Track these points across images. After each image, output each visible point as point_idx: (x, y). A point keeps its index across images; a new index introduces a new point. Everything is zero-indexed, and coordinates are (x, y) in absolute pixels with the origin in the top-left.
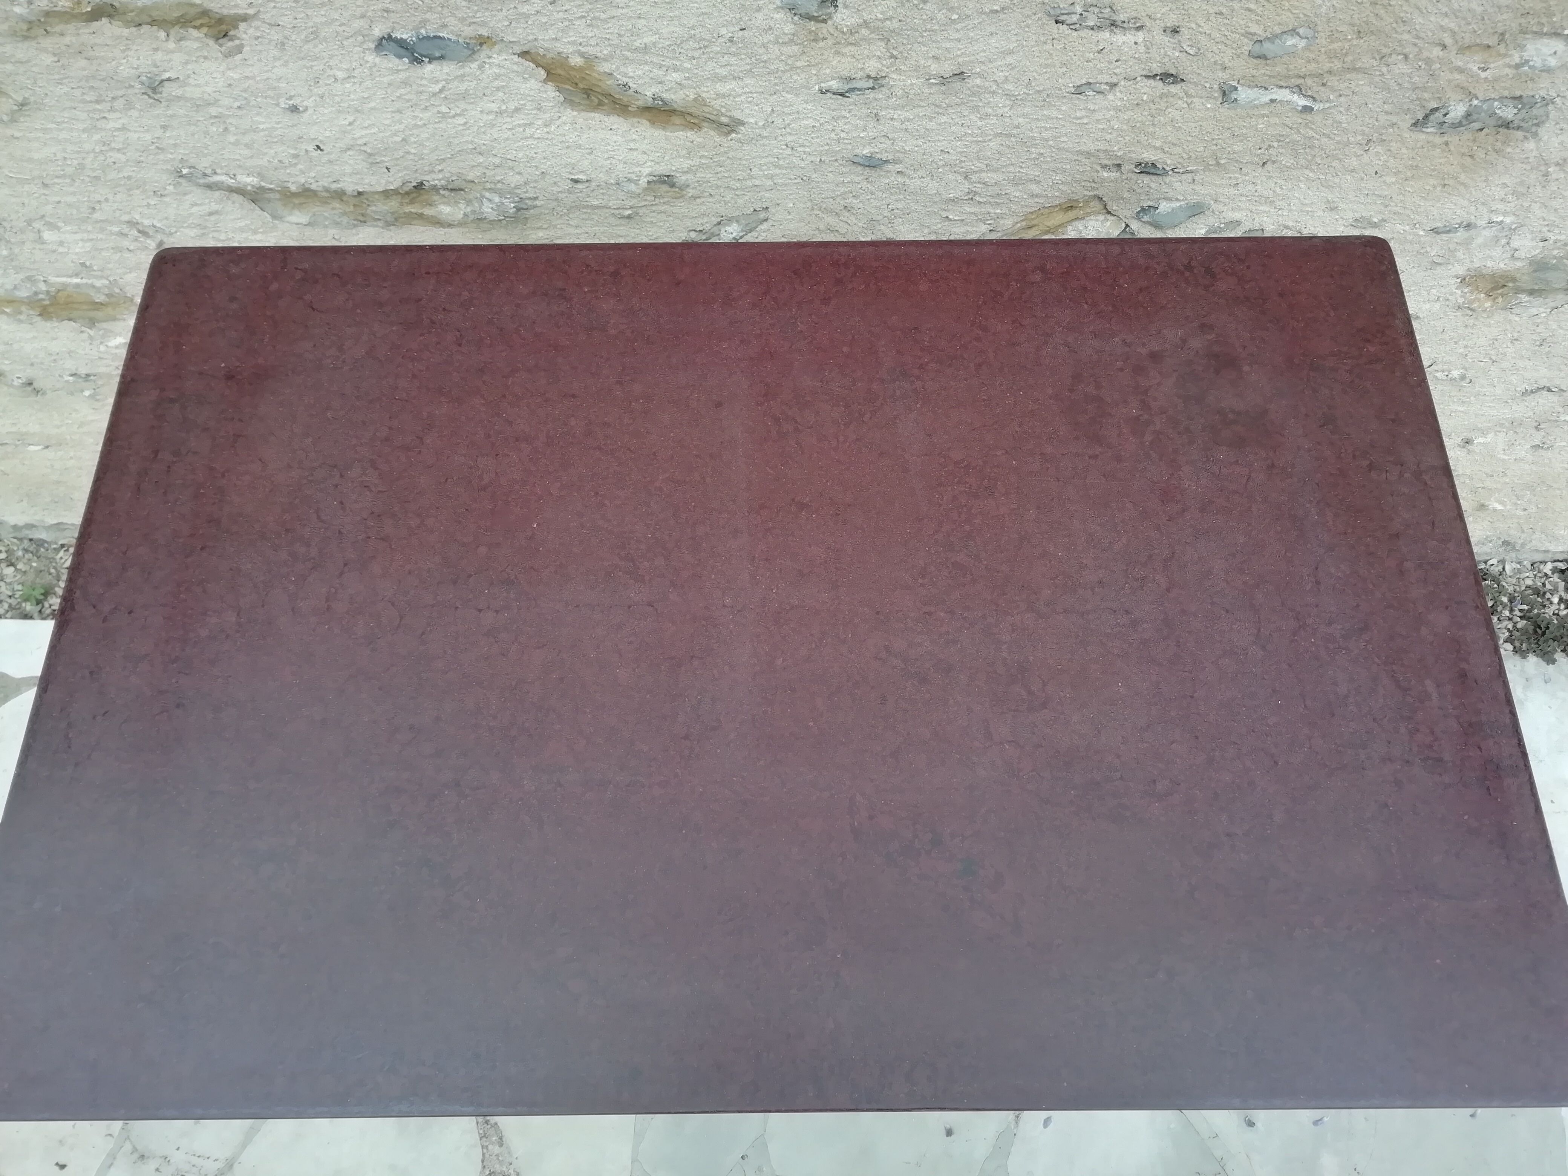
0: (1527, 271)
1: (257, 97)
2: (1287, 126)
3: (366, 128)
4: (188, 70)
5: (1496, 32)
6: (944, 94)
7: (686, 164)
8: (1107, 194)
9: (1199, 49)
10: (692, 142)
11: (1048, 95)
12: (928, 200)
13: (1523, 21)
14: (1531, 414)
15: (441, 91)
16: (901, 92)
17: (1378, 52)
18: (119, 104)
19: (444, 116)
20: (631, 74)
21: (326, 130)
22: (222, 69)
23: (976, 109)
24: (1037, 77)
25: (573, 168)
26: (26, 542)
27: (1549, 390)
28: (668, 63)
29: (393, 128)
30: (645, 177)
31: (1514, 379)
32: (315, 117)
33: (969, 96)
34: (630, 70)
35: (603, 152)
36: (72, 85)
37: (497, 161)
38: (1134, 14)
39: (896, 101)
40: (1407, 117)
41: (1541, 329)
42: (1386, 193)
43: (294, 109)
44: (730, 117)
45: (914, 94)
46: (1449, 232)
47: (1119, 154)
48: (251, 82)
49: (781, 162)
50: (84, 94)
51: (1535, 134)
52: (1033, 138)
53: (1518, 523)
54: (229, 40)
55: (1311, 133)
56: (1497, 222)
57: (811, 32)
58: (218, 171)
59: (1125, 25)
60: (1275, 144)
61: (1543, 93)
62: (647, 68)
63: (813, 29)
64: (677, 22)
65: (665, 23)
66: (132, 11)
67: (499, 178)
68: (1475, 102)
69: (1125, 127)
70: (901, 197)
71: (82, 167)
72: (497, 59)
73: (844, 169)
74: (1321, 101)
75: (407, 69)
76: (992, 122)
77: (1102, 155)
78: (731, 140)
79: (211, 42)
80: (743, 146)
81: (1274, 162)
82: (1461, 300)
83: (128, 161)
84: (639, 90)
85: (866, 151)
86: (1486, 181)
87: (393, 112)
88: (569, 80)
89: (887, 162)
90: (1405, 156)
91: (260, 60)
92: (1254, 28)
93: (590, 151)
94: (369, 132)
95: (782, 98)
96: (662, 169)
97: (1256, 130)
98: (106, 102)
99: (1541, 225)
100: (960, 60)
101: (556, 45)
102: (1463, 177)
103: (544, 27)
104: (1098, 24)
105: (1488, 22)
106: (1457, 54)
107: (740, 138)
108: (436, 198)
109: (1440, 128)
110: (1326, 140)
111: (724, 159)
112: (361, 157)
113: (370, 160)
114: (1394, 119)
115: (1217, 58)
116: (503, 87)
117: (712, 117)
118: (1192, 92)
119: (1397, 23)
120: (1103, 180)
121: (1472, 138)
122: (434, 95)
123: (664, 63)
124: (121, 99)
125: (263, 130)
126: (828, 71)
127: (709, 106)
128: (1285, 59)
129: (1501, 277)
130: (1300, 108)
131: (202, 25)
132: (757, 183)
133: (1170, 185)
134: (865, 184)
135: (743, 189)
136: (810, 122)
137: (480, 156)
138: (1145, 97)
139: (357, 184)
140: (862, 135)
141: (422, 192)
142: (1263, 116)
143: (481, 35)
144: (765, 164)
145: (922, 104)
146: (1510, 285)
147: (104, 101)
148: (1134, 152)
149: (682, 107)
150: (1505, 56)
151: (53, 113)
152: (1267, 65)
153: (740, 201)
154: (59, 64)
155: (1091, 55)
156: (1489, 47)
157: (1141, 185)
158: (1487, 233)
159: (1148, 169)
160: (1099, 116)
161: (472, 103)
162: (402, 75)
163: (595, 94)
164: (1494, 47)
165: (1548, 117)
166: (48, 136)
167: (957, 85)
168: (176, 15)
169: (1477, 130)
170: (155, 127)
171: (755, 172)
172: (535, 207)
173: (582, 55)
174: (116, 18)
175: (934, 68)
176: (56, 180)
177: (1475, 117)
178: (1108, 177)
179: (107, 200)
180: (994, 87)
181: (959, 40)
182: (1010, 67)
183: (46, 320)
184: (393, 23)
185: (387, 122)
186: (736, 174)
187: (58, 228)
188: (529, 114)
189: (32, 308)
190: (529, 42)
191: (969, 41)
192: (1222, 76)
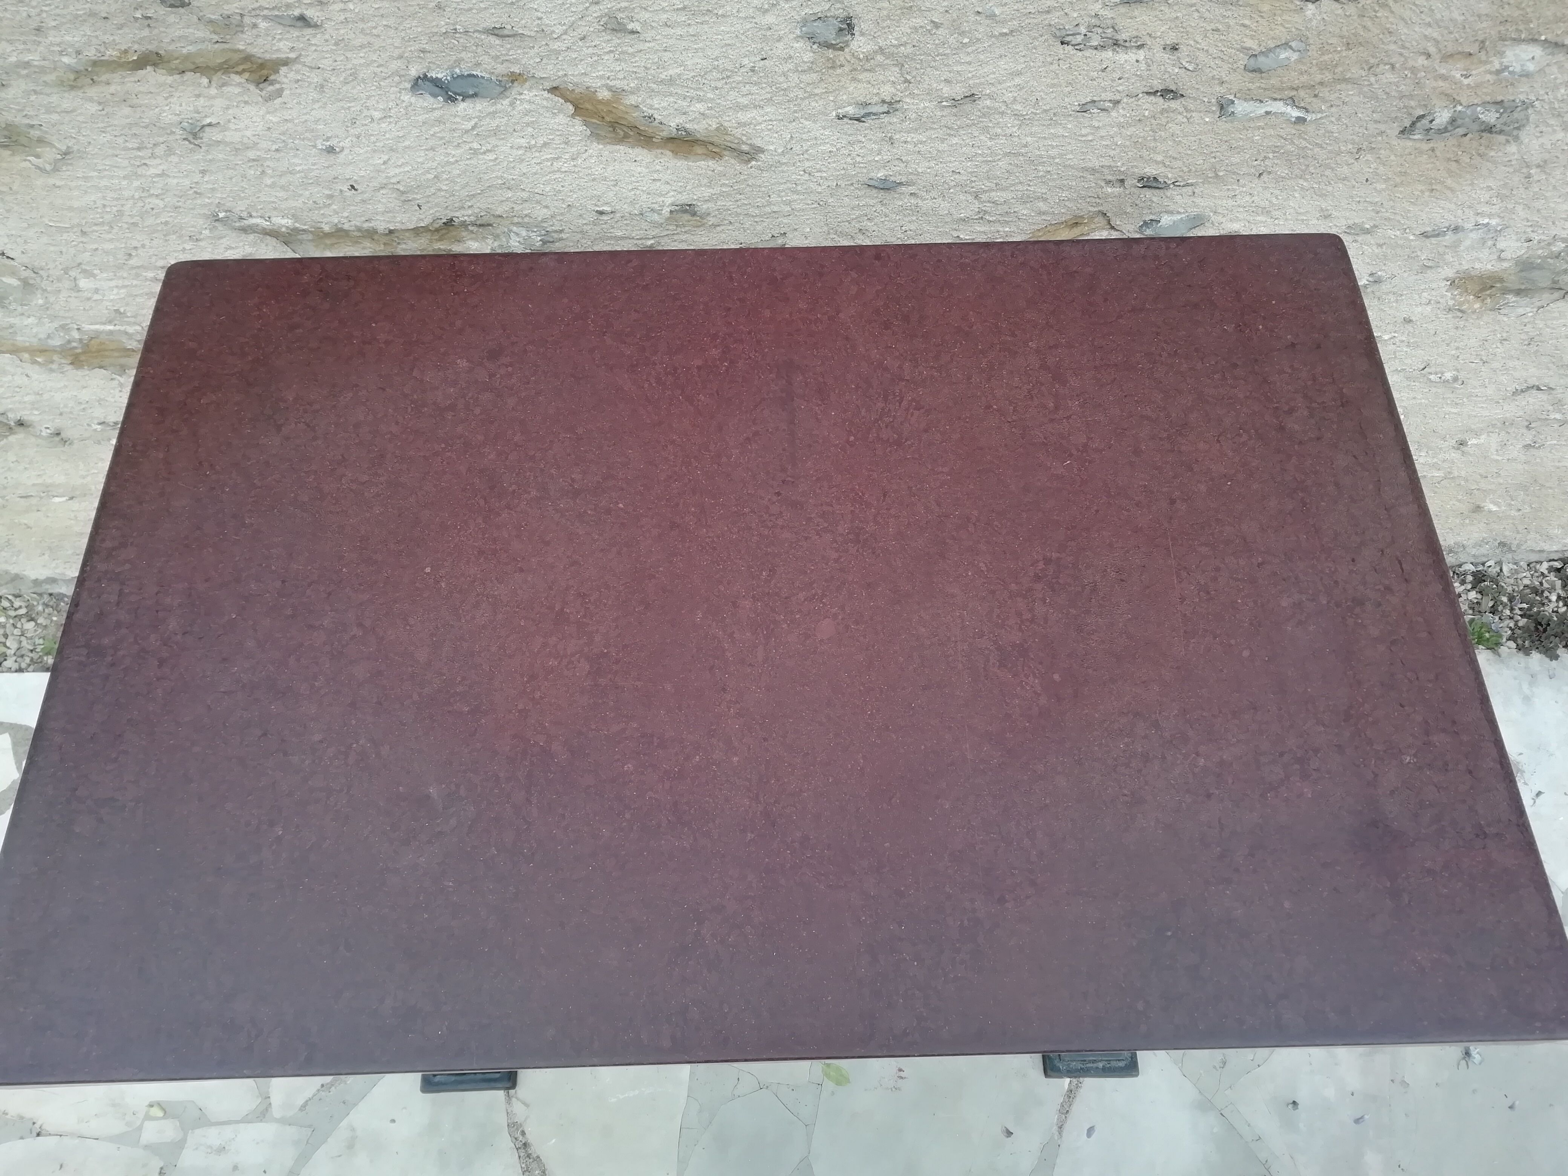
0: (1513, 272)
1: (294, 139)
2: (1282, 137)
3: (400, 166)
4: (230, 114)
5: (1477, 40)
6: (956, 116)
7: (707, 192)
8: (1111, 209)
9: (1198, 65)
10: (713, 171)
11: (1054, 114)
12: (940, 220)
13: (1502, 28)
14: (1521, 413)
15: (473, 128)
16: (914, 115)
17: (1367, 62)
18: (160, 150)
19: (475, 152)
20: (657, 106)
21: (361, 170)
22: (261, 113)
23: (985, 130)
24: (1044, 97)
25: (599, 201)
26: (45, 596)
27: (1539, 389)
28: (692, 93)
29: (425, 166)
30: (668, 207)
31: (1504, 379)
32: (350, 157)
33: (980, 117)
34: (656, 102)
35: (627, 184)
36: (115, 133)
37: (525, 195)
38: (1135, 33)
39: (910, 124)
40: (1395, 125)
41: (1528, 328)
42: (1377, 200)
43: (331, 150)
44: (751, 145)
45: (927, 117)
46: (1438, 235)
47: (1122, 169)
48: (289, 124)
49: (799, 188)
50: (127, 141)
51: (1517, 138)
52: (1041, 156)
53: (1512, 523)
54: (270, 85)
55: (1304, 143)
56: (1483, 224)
57: (829, 59)
58: (254, 214)
59: (1127, 44)
60: (1271, 155)
61: (1522, 97)
62: (672, 99)
63: (831, 56)
64: (701, 54)
65: (690, 55)
66: (177, 59)
67: (526, 212)
68: (1459, 108)
69: (1128, 143)
70: (914, 218)
71: (120, 213)
72: (528, 95)
73: (859, 193)
74: (1313, 112)
75: (441, 108)
76: (1002, 141)
77: (1106, 171)
78: (751, 167)
79: (252, 87)
80: (762, 173)
81: (1270, 173)
82: (1451, 303)
83: (166, 207)
84: (664, 121)
85: (880, 175)
86: (1472, 184)
87: (427, 150)
88: (596, 113)
89: (901, 184)
90: (1394, 163)
91: (299, 103)
92: (1249, 43)
93: (615, 183)
94: (402, 170)
95: (801, 125)
96: (684, 198)
97: (1253, 142)
98: (147, 149)
99: (1525, 226)
100: (971, 82)
101: (585, 80)
102: (1449, 182)
103: (574, 63)
104: (1102, 44)
105: (1468, 30)
106: (1440, 62)
107: (759, 166)
108: (464, 234)
109: (1426, 135)
110: (1318, 149)
111: (743, 186)
112: (394, 195)
113: (403, 198)
114: (1382, 127)
115: (1215, 73)
116: (533, 122)
117: (733, 146)
118: (1191, 107)
119: (1383, 34)
120: (1108, 196)
121: (1456, 143)
122: (467, 132)
123: (688, 94)
124: (162, 145)
125: (299, 172)
126: (845, 97)
127: (730, 135)
128: (1280, 71)
129: (1489, 278)
130: (1293, 119)
131: (244, 71)
132: (776, 209)
133: (1171, 198)
134: (879, 207)
135: (761, 216)
136: (828, 148)
137: (509, 191)
138: (1147, 113)
139: (389, 222)
140: (876, 159)
141: (451, 228)
142: (1259, 128)
143: (513, 72)
144: (783, 191)
145: (935, 126)
146: (1498, 285)
147: (146, 148)
148: (1136, 167)
149: (705, 137)
150: (1486, 62)
151: (95, 161)
152: (1262, 78)
153: (759, 228)
154: (104, 113)
155: (1095, 73)
156: (1470, 54)
157: (1143, 200)
158: (1474, 235)
159: (1150, 183)
160: (1103, 133)
161: (503, 139)
162: (437, 114)
163: (622, 127)
164: (1475, 54)
165: (1528, 120)
166: (89, 184)
167: (968, 107)
168: (219, 61)
169: (1462, 136)
170: (194, 172)
171: (774, 198)
172: (561, 239)
173: (610, 88)
174: (160, 66)
175: (946, 91)
176: (95, 228)
177: (1459, 122)
178: (1112, 193)
179: (143, 246)
180: (1004, 108)
181: (969, 63)
182: (1018, 88)
183: (77, 369)
184: (429, 63)
185: (420, 160)
186: (755, 201)
187: (94, 276)
188: (557, 148)
189: (64, 357)
190: (559, 77)
191: (980, 63)
192: (1220, 90)
